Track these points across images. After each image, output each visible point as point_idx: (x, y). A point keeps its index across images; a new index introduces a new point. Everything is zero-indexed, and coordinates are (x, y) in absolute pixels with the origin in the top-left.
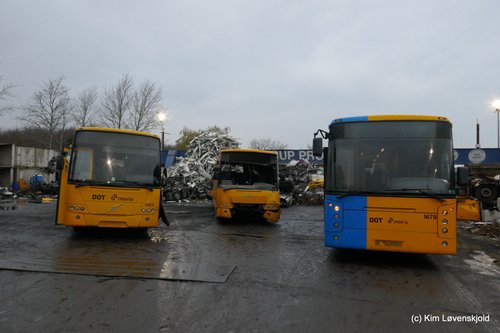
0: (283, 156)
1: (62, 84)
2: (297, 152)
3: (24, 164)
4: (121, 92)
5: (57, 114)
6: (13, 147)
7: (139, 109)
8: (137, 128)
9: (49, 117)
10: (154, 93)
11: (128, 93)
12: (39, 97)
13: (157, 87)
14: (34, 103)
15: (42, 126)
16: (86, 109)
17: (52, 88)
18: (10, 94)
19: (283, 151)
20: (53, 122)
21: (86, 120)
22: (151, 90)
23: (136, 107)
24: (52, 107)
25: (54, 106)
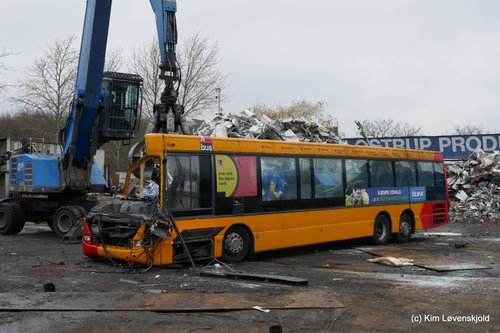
0: (412, 146)
2: (435, 139)
6: (8, 141)
9: (55, 96)
12: (41, 68)
13: (210, 43)
14: (34, 76)
15: (45, 109)
17: (59, 52)
19: (411, 138)
20: (60, 103)
22: (201, 47)
24: (58, 81)
25: (62, 80)
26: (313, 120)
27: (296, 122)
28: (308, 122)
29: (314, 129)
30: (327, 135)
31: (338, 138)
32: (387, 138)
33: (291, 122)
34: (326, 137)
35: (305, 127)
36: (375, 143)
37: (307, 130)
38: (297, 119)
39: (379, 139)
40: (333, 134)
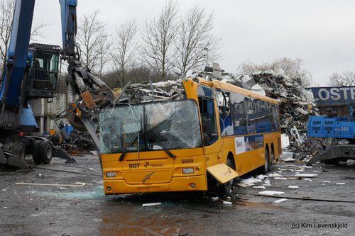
1: (98, 18)
3: (55, 112)
4: (164, 23)
5: (93, 53)
7: (186, 42)
8: (185, 65)
10: (203, 21)
11: (173, 23)
16: (124, 46)
18: (40, 35)
21: (126, 58)
23: (183, 39)
26: (281, 72)
27: (265, 75)
28: (275, 74)
29: (280, 80)
30: (291, 84)
31: (300, 87)
32: (345, 87)
33: (261, 74)
34: (290, 87)
35: (271, 78)
36: (335, 91)
37: (273, 81)
38: (266, 72)
39: (338, 88)
40: (296, 83)
